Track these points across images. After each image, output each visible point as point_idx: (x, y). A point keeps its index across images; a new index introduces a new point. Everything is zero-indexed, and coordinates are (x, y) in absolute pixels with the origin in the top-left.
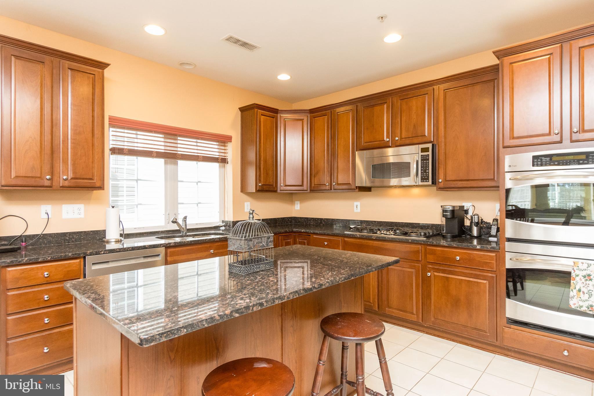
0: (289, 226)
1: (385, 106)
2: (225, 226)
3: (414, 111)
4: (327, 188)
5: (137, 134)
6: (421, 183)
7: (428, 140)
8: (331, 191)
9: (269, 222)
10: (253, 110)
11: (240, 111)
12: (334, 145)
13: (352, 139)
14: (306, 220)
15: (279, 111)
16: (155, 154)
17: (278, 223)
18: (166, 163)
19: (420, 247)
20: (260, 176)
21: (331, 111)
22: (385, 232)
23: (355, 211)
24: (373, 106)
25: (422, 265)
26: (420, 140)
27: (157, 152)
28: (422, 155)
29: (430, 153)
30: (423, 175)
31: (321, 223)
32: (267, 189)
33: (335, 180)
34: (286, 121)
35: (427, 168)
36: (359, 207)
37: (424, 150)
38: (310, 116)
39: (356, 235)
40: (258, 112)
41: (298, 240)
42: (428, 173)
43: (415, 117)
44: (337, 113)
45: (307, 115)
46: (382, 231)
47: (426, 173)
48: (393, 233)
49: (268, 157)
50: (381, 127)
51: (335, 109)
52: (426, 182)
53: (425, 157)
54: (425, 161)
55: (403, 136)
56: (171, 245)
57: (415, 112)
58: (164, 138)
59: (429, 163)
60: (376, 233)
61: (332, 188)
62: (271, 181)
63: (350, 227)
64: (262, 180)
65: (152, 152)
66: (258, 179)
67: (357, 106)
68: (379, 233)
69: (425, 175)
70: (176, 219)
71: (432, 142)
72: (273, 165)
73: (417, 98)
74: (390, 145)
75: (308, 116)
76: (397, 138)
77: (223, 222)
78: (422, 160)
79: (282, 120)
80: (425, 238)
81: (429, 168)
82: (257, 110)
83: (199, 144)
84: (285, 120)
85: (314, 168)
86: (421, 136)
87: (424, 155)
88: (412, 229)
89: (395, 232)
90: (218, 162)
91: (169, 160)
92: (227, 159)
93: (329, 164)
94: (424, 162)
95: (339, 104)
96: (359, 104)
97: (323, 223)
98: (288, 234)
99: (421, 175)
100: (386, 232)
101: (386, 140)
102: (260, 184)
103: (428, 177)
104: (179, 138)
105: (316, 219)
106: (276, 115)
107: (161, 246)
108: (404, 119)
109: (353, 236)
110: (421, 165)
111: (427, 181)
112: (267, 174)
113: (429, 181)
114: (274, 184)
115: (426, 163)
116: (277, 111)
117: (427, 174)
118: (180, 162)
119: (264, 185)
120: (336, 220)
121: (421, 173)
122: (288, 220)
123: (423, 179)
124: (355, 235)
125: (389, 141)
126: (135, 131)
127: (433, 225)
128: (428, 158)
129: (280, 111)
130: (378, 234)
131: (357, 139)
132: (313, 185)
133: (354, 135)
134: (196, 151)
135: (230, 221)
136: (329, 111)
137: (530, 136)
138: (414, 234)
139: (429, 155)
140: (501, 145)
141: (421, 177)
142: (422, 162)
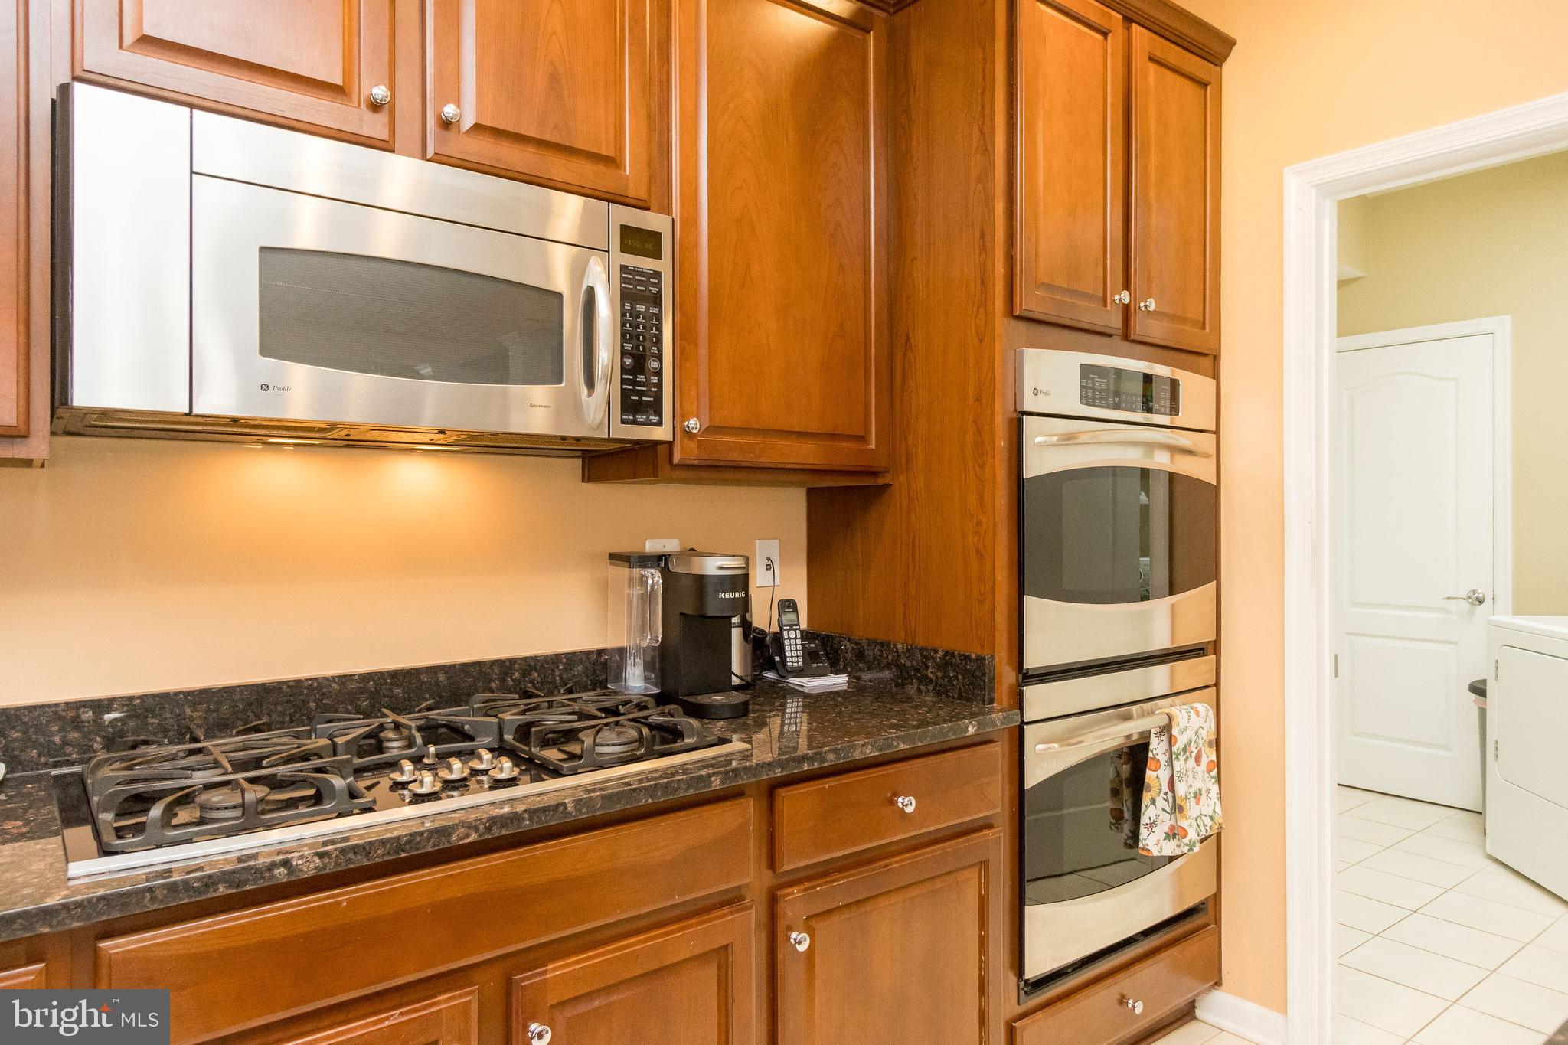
7: (631, 193)
26: (587, 174)
28: (623, 269)
29: (664, 265)
30: (634, 383)
35: (654, 350)
37: (632, 240)
42: (659, 373)
47: (648, 373)
52: (648, 423)
53: (641, 283)
54: (643, 308)
59: (658, 318)
69: (642, 384)
76: (449, 112)
78: (624, 296)
81: (660, 350)
86: (590, 155)
87: (635, 272)
94: (638, 308)
99: (623, 382)
101: (371, 90)
103: (658, 397)
110: (623, 324)
111: (654, 419)
115: (648, 317)
117: (654, 379)
121: (625, 370)
123: (631, 408)
128: (654, 290)
137: (1072, 292)
138: (611, 743)
139: (657, 275)
140: (999, 304)
141: (625, 396)
142: (628, 306)
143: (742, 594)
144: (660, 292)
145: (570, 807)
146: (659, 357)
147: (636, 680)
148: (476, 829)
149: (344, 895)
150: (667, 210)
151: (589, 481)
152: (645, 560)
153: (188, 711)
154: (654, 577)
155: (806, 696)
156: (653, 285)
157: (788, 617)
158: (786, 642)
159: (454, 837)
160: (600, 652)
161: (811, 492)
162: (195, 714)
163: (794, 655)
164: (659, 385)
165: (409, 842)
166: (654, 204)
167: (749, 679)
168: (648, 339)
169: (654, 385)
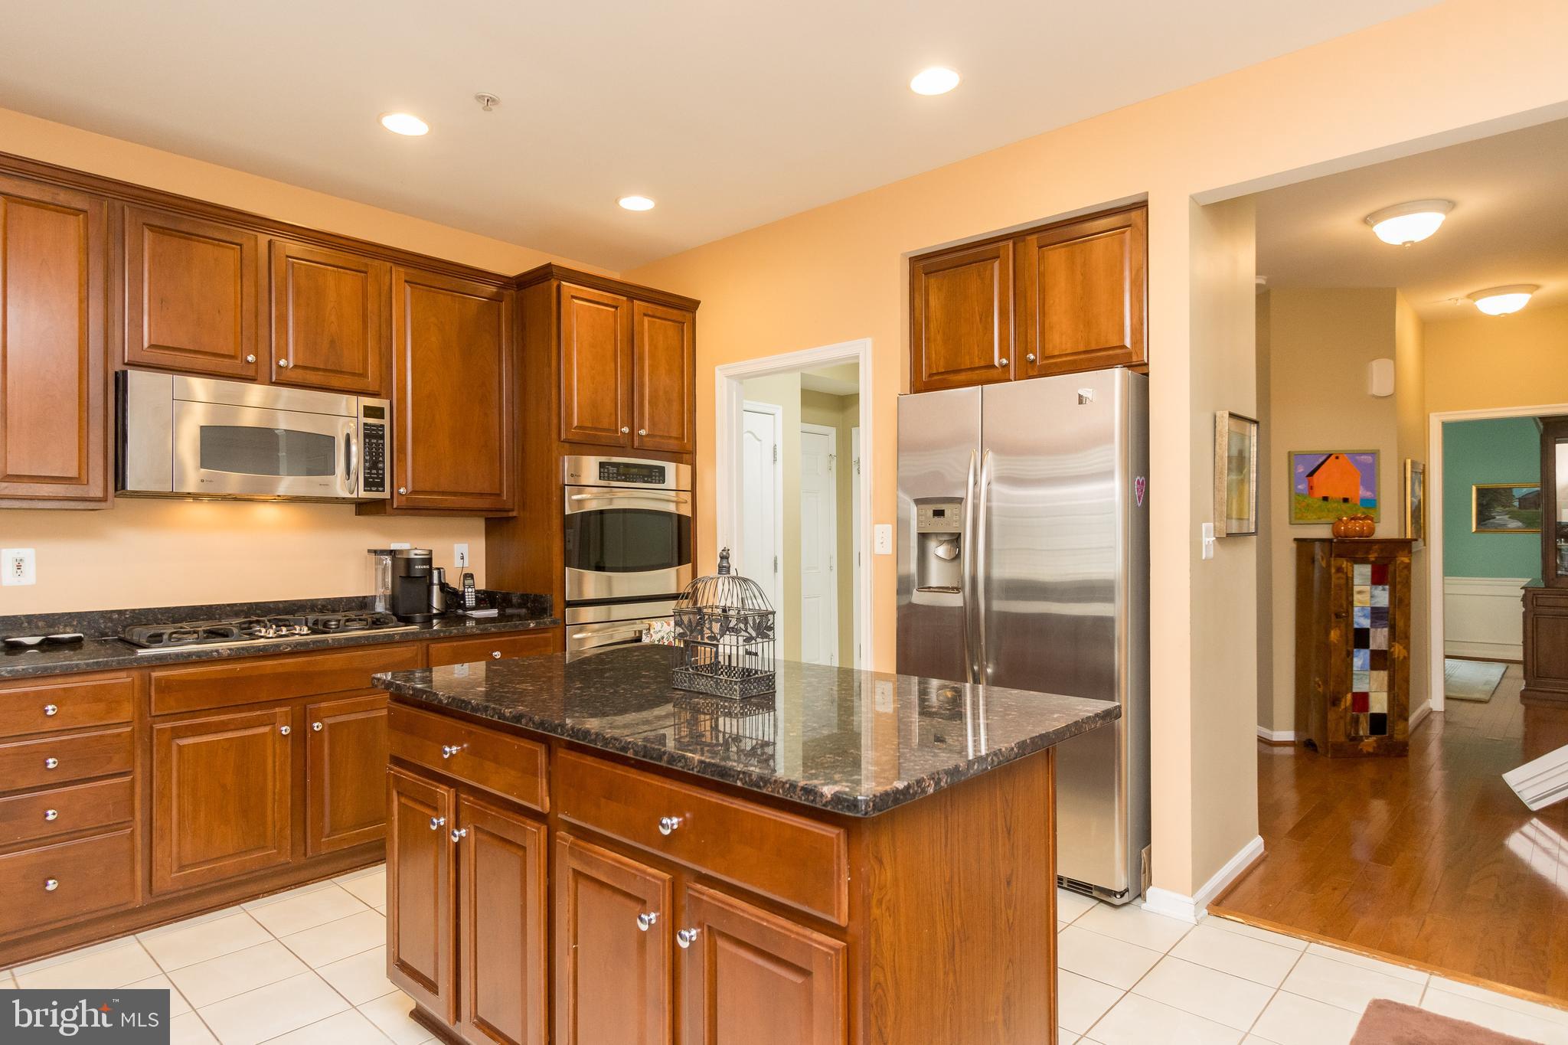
1: (236, 253)
6: (364, 494)
7: (372, 389)
26: (361, 383)
28: (365, 424)
29: (386, 422)
30: (371, 473)
35: (381, 459)
37: (370, 412)
42: (383, 469)
43: (333, 319)
47: (377, 469)
52: (377, 491)
53: (374, 430)
54: (375, 441)
59: (383, 445)
69: (374, 474)
74: (255, 376)
78: (366, 436)
81: (384, 459)
86: (358, 374)
87: (371, 425)
94: (373, 441)
99: (365, 473)
101: (245, 356)
103: (383, 479)
110: (365, 448)
111: (381, 489)
113: (384, 491)
115: (377, 444)
117: (381, 472)
121: (365, 468)
123: (369, 485)
128: (381, 433)
137: (596, 429)
138: (356, 625)
139: (383, 426)
140: (554, 435)
141: (366, 479)
142: (367, 440)
143: (428, 567)
144: (383, 434)
146: (383, 462)
147: (380, 607)
148: (290, 646)
149: (238, 666)
150: (390, 397)
151: (359, 515)
152: (383, 552)
153: (160, 616)
154: (388, 561)
155: (476, 619)
156: (381, 431)
157: (469, 582)
158: (466, 594)
159: (281, 648)
160: (365, 597)
161: (487, 520)
162: (163, 618)
163: (470, 600)
164: (383, 474)
165: (263, 648)
166: (383, 392)
167: (444, 610)
168: (378, 454)
169: (381, 474)
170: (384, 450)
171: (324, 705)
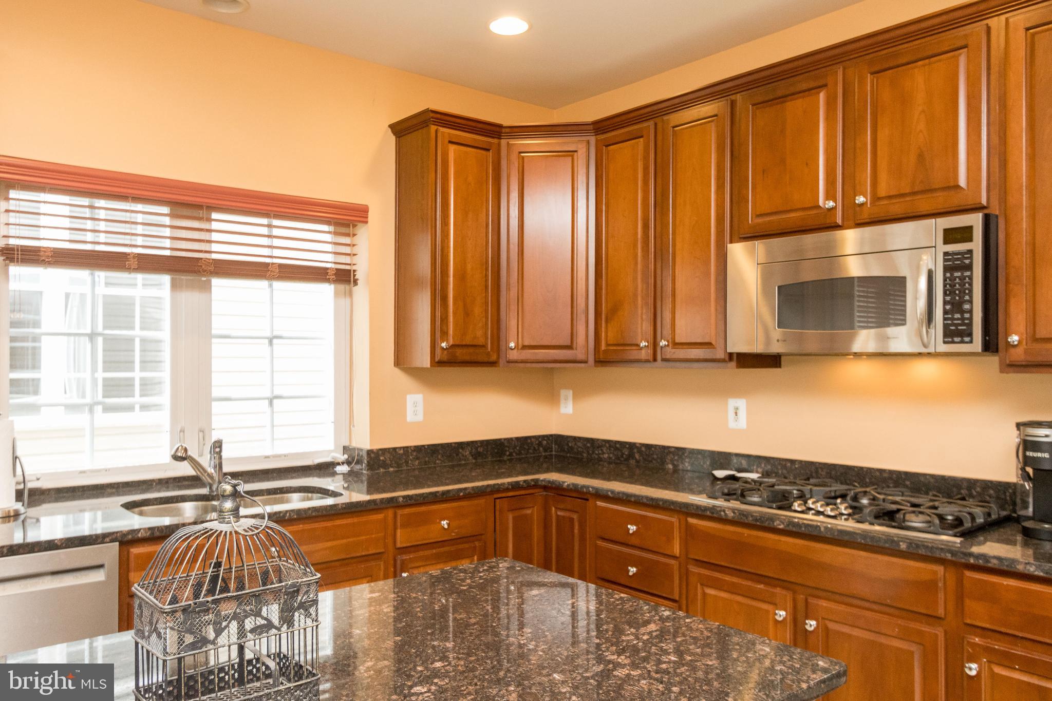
0: (541, 460)
1: (822, 96)
2: (348, 462)
3: (920, 108)
4: (644, 355)
5: (91, 207)
6: (943, 348)
7: (970, 202)
8: (656, 363)
9: (480, 450)
10: (425, 130)
11: (394, 133)
12: (665, 225)
13: (717, 205)
14: (589, 445)
15: (504, 130)
16: (134, 263)
17: (508, 453)
18: (174, 286)
19: (940, 569)
20: (444, 319)
21: (656, 124)
22: (819, 505)
23: (732, 424)
24: (783, 98)
25: (946, 632)
26: (940, 200)
27: (140, 256)
28: (946, 254)
29: (976, 245)
30: (953, 319)
31: (631, 456)
32: (467, 358)
33: (667, 331)
34: (525, 159)
35: (967, 298)
36: (743, 414)
37: (953, 236)
38: (597, 141)
39: (724, 511)
40: (439, 135)
41: (556, 512)
42: (971, 311)
43: (922, 126)
44: (674, 127)
45: (588, 138)
46: (810, 502)
47: (963, 312)
48: (846, 508)
49: (469, 267)
50: (807, 164)
51: (665, 118)
52: (962, 342)
53: (958, 259)
54: (959, 274)
55: (882, 191)
56: (140, 535)
57: (923, 111)
58: (172, 215)
59: (971, 278)
60: (789, 508)
61: (659, 357)
62: (479, 333)
63: (713, 475)
64: (451, 332)
65: (125, 255)
66: (438, 328)
67: (733, 104)
68: (799, 509)
69: (958, 319)
70: (186, 450)
71: (984, 208)
72: (486, 287)
73: (930, 64)
74: (839, 221)
75: (588, 142)
76: (860, 199)
77: (346, 449)
78: (946, 269)
79: (514, 157)
80: (958, 540)
81: (971, 297)
82: (436, 127)
83: (276, 232)
84: (522, 154)
85: (607, 294)
86: (944, 189)
87: (954, 254)
88: (913, 500)
89: (855, 504)
90: (328, 281)
91: (184, 278)
92: (354, 271)
93: (648, 283)
94: (956, 275)
95: (677, 101)
96: (739, 97)
97: (637, 456)
98: (523, 492)
99: (945, 319)
100: (822, 506)
101: (825, 204)
102: (444, 345)
103: (970, 325)
104: (214, 216)
105: (618, 446)
106: (495, 141)
107: (107, 540)
108: (884, 134)
109: (713, 513)
110: (945, 286)
111: (967, 339)
112: (467, 314)
113: (971, 342)
114: (487, 344)
115: (962, 278)
116: (498, 129)
117: (966, 316)
118: (219, 284)
119: (458, 346)
120: (673, 449)
121: (945, 312)
122: (540, 444)
123: (950, 334)
124: (720, 511)
125: (833, 209)
126: (87, 197)
127: (987, 485)
128: (967, 262)
129: (507, 130)
130: (796, 511)
131: (734, 205)
132: (603, 347)
133: (723, 194)
134: (266, 252)
135: (362, 450)
136: (651, 123)
139: (970, 252)
141: (946, 327)
142: (948, 275)
144: (972, 262)
145: (822, 529)
148: (783, 523)
156: (967, 258)
164: (971, 319)
166: (994, 201)
168: (962, 292)
169: (967, 319)
170: (971, 284)
171: (824, 603)
